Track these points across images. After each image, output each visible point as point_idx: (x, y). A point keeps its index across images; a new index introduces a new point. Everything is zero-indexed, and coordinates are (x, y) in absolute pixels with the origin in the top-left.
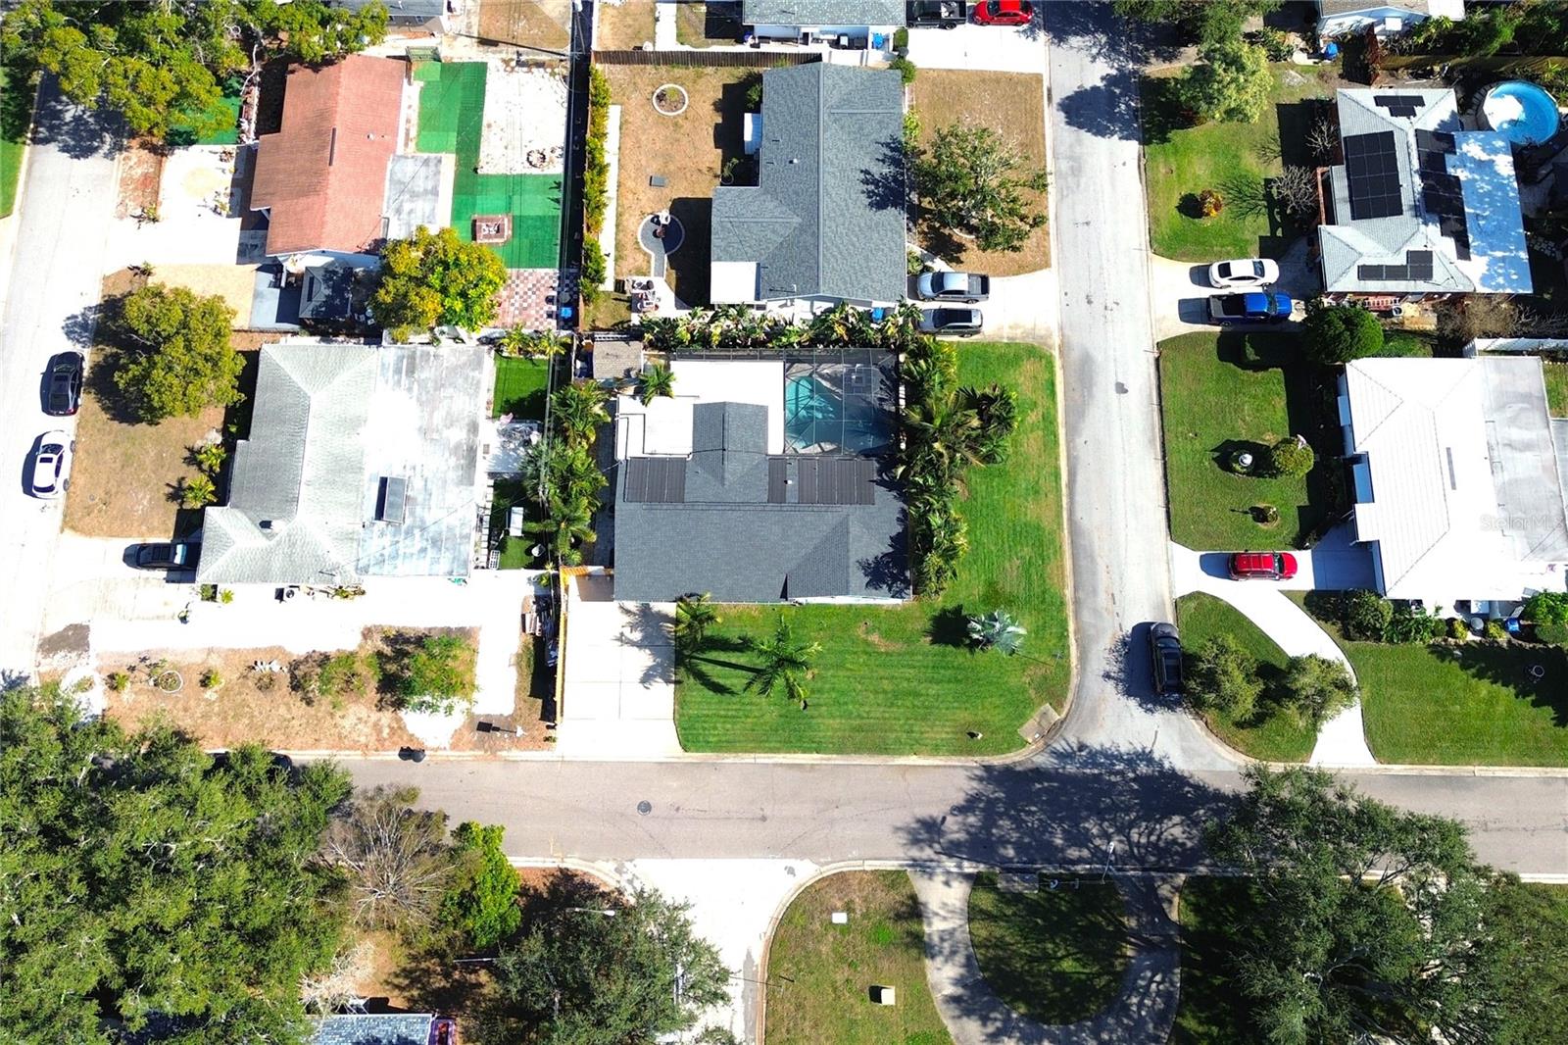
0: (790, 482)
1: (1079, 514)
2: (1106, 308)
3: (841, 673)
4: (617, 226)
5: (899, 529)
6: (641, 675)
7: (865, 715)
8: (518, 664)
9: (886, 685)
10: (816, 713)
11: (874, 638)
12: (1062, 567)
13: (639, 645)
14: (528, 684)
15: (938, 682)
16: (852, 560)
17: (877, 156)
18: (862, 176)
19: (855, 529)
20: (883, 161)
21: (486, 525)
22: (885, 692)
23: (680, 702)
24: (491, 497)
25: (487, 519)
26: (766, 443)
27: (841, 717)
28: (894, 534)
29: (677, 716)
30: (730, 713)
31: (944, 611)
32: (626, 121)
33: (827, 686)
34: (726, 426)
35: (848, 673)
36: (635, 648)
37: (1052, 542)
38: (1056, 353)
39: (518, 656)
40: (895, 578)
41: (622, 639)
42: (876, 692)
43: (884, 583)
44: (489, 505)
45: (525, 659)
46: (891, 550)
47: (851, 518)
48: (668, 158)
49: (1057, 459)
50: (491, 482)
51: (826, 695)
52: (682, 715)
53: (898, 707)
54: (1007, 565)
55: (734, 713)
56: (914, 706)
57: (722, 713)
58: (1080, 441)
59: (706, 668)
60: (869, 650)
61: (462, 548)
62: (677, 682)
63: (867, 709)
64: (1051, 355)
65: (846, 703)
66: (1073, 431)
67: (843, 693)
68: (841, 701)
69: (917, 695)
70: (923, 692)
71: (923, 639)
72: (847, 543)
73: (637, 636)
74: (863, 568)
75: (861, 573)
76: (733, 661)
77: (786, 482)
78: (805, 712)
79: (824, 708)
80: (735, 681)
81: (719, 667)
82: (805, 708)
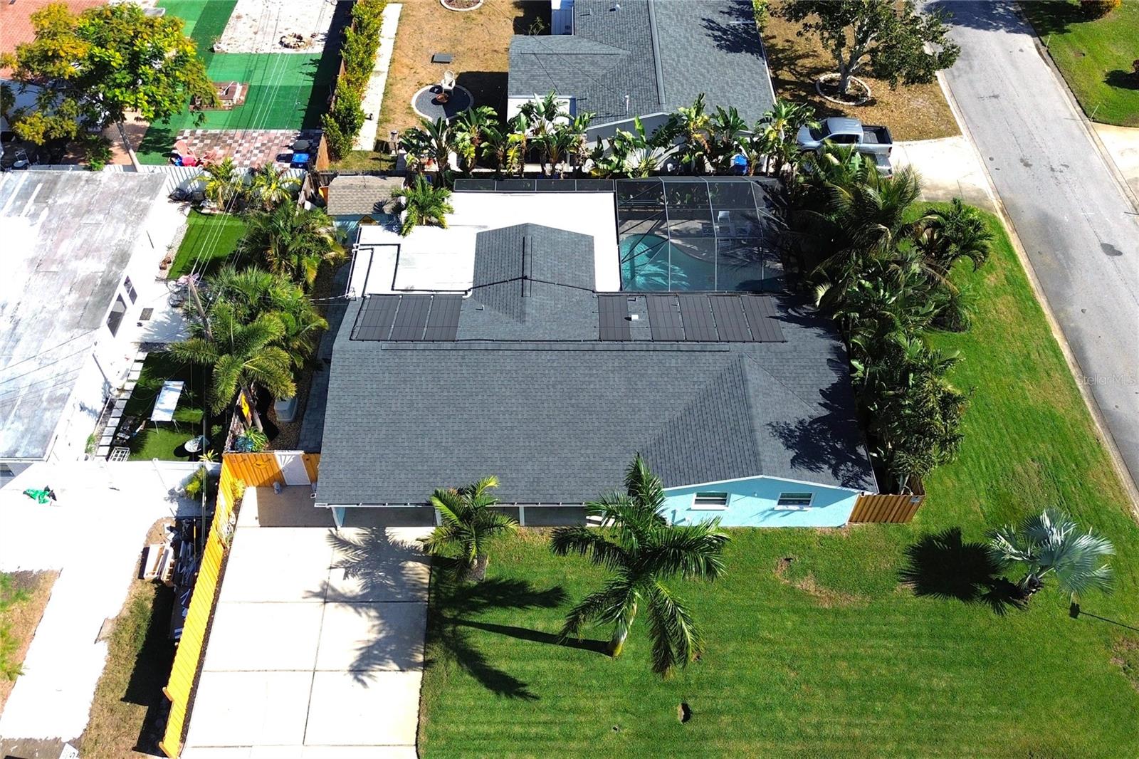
0: (635, 317)
1: (1112, 400)
2: (1052, 170)
3: (751, 648)
4: (385, 94)
5: (833, 378)
6: (352, 657)
7: (810, 731)
8: (115, 639)
9: (844, 670)
10: (710, 729)
11: (807, 584)
12: (1112, 475)
13: (355, 602)
14: (124, 678)
15: (949, 665)
16: (759, 422)
17: (720, 9)
18: (705, 23)
19: (756, 378)
20: (730, 14)
21: (117, 412)
22: (845, 685)
23: (431, 707)
24: (136, 376)
25: (121, 405)
26: (592, 278)
27: (763, 735)
28: (825, 386)
29: (423, 738)
30: (533, 730)
31: (928, 540)
32: (408, 15)
33: (729, 673)
34: (528, 250)
35: (766, 649)
36: (349, 610)
37: (1081, 438)
38: (1000, 215)
39: (120, 621)
40: (841, 458)
41: (327, 595)
42: (827, 686)
43: (825, 462)
44: (130, 386)
45: (131, 626)
46: (825, 412)
47: (747, 360)
48: (455, 42)
49: (1047, 330)
50: (143, 356)
51: (726, 692)
52: (433, 736)
53: (878, 715)
54: (1019, 469)
55: (540, 730)
56: (909, 713)
57: (518, 729)
58: (1074, 310)
59: (481, 642)
60: (801, 604)
61: (48, 414)
62: (426, 665)
63: (814, 720)
64: (994, 217)
65: (769, 708)
66: (1058, 301)
67: (763, 688)
68: (760, 701)
69: (912, 690)
70: (923, 683)
71: (899, 588)
72: (745, 396)
73: (353, 586)
74: (781, 435)
75: (779, 443)
76: (540, 626)
77: (630, 319)
78: (688, 727)
79: (726, 719)
80: (544, 665)
81: (512, 640)
82: (687, 717)
